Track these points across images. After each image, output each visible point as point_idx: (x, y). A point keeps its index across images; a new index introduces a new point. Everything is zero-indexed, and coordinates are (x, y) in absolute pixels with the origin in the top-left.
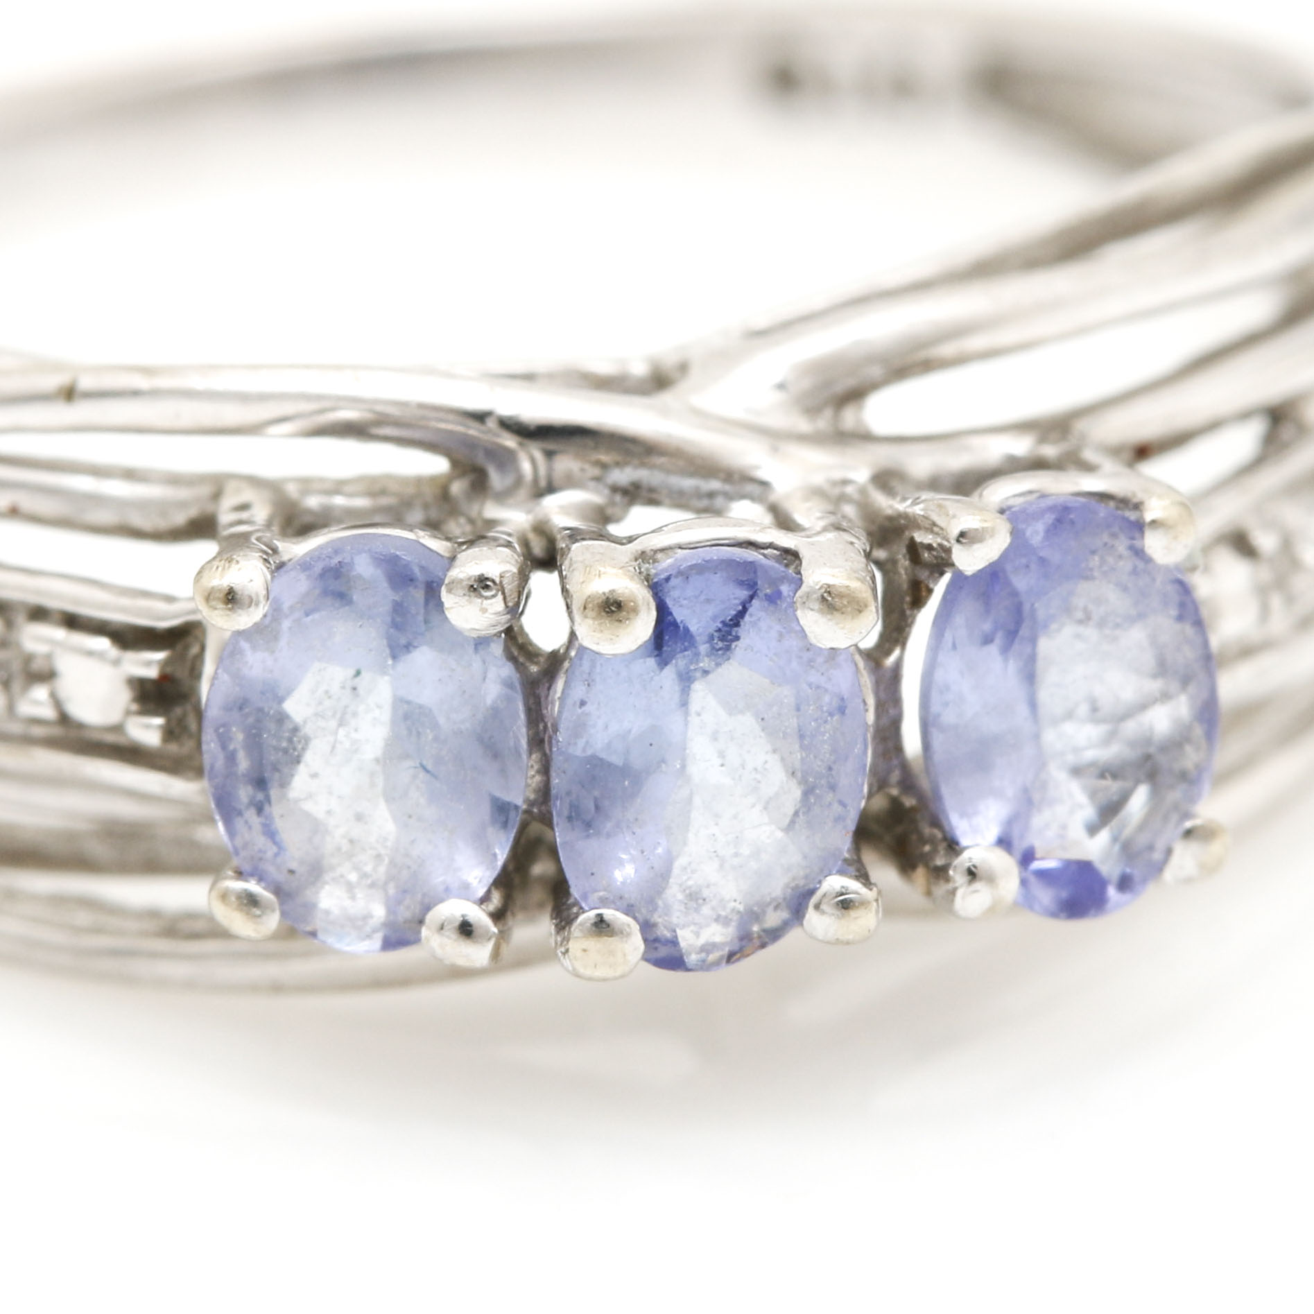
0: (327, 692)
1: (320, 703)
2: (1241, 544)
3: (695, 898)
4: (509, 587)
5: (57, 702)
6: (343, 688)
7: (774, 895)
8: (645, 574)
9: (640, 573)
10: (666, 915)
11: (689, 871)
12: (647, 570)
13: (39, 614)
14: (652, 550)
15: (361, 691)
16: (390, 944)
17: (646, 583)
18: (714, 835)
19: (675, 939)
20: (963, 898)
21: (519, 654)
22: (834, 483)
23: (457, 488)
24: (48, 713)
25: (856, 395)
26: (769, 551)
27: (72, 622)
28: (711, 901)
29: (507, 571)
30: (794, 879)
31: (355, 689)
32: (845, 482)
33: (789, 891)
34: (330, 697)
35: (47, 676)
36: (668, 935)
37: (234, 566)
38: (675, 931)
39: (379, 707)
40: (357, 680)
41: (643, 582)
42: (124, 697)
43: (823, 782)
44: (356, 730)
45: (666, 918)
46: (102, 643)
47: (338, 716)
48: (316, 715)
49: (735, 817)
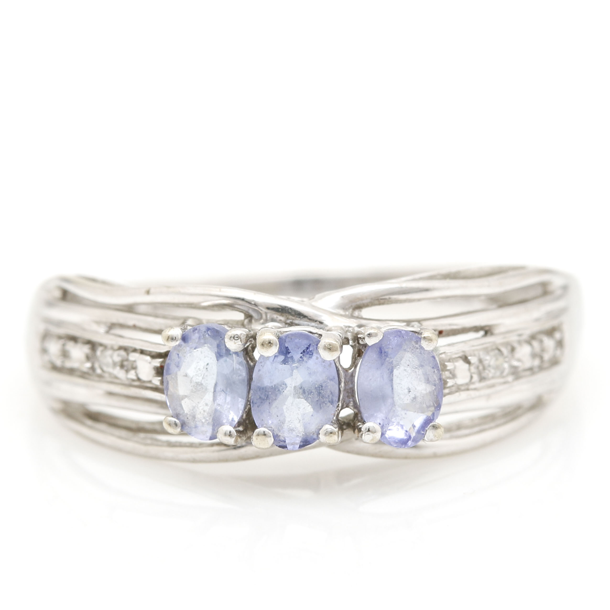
0: (199, 369)
1: (197, 372)
2: (466, 359)
3: (292, 430)
4: (243, 338)
5: (137, 375)
6: (204, 368)
7: (313, 431)
8: (278, 335)
9: (276, 335)
10: (283, 433)
11: (290, 422)
12: (279, 334)
13: (135, 350)
14: (283, 331)
15: (208, 369)
16: (211, 439)
17: (277, 338)
18: (298, 413)
19: (285, 441)
20: (364, 436)
21: (249, 360)
22: (346, 327)
23: (246, 321)
24: (134, 377)
25: (359, 307)
26: (316, 335)
27: (142, 352)
28: (296, 431)
29: (242, 333)
30: (318, 427)
31: (207, 369)
32: (349, 327)
33: (317, 430)
34: (200, 370)
35: (135, 368)
36: (283, 439)
37: (173, 329)
38: (285, 438)
39: (213, 374)
40: (208, 366)
41: (276, 337)
42: (153, 372)
43: (327, 400)
44: (207, 380)
45: (283, 434)
46: (148, 358)
47: (202, 376)
48: (196, 375)
49: (304, 408)
